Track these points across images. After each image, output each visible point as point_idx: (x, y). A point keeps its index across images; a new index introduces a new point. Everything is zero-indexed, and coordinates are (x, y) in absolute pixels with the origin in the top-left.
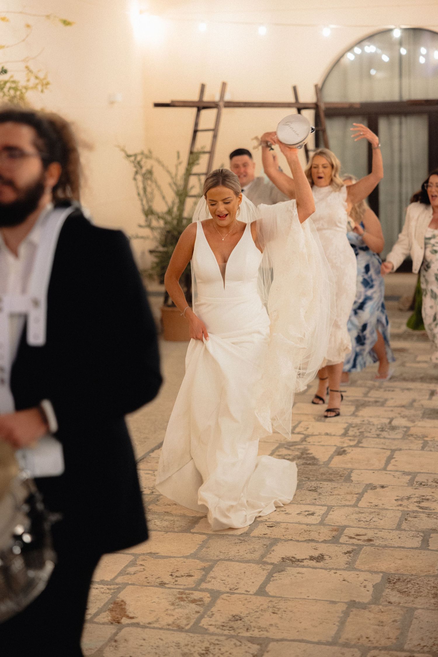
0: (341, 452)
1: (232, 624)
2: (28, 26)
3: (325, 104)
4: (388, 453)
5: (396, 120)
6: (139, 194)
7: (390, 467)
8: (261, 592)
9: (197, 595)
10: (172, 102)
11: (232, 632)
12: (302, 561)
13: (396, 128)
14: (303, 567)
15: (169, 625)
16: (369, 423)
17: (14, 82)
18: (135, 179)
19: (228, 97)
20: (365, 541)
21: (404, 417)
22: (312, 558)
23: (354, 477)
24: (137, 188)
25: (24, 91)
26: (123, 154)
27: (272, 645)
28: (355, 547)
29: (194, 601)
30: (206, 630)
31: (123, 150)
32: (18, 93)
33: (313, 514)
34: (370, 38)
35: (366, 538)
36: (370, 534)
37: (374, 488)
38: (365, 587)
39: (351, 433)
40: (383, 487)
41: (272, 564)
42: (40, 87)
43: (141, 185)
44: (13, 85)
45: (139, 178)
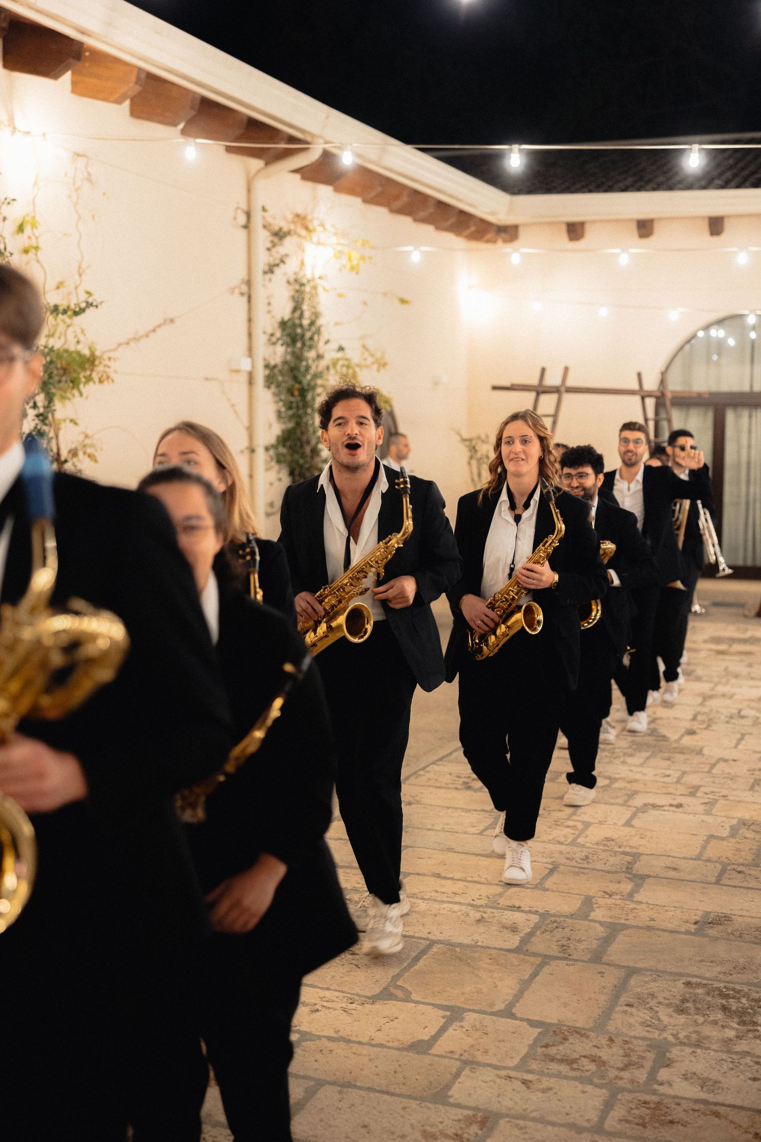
0: (691, 732)
1: (605, 843)
2: (365, 303)
3: (672, 392)
4: (739, 736)
5: (745, 413)
6: (473, 480)
7: (740, 747)
8: (628, 824)
9: (570, 823)
10: (512, 385)
11: (606, 848)
12: (663, 806)
13: (745, 421)
14: (664, 810)
15: (550, 840)
16: (718, 712)
17: (346, 359)
18: (469, 464)
19: (570, 383)
20: (720, 796)
21: (753, 708)
22: (671, 805)
23: (705, 751)
24: (471, 472)
25: (357, 369)
26: (458, 438)
27: (642, 858)
28: (711, 800)
29: (568, 827)
30: (583, 845)
31: (458, 433)
32: (350, 371)
33: (668, 776)
34: (720, 322)
35: (721, 794)
36: (724, 792)
37: (726, 761)
38: (722, 826)
39: (700, 718)
40: (734, 760)
41: (636, 807)
42: (375, 367)
43: (475, 471)
44: (346, 363)
45: (474, 463)
